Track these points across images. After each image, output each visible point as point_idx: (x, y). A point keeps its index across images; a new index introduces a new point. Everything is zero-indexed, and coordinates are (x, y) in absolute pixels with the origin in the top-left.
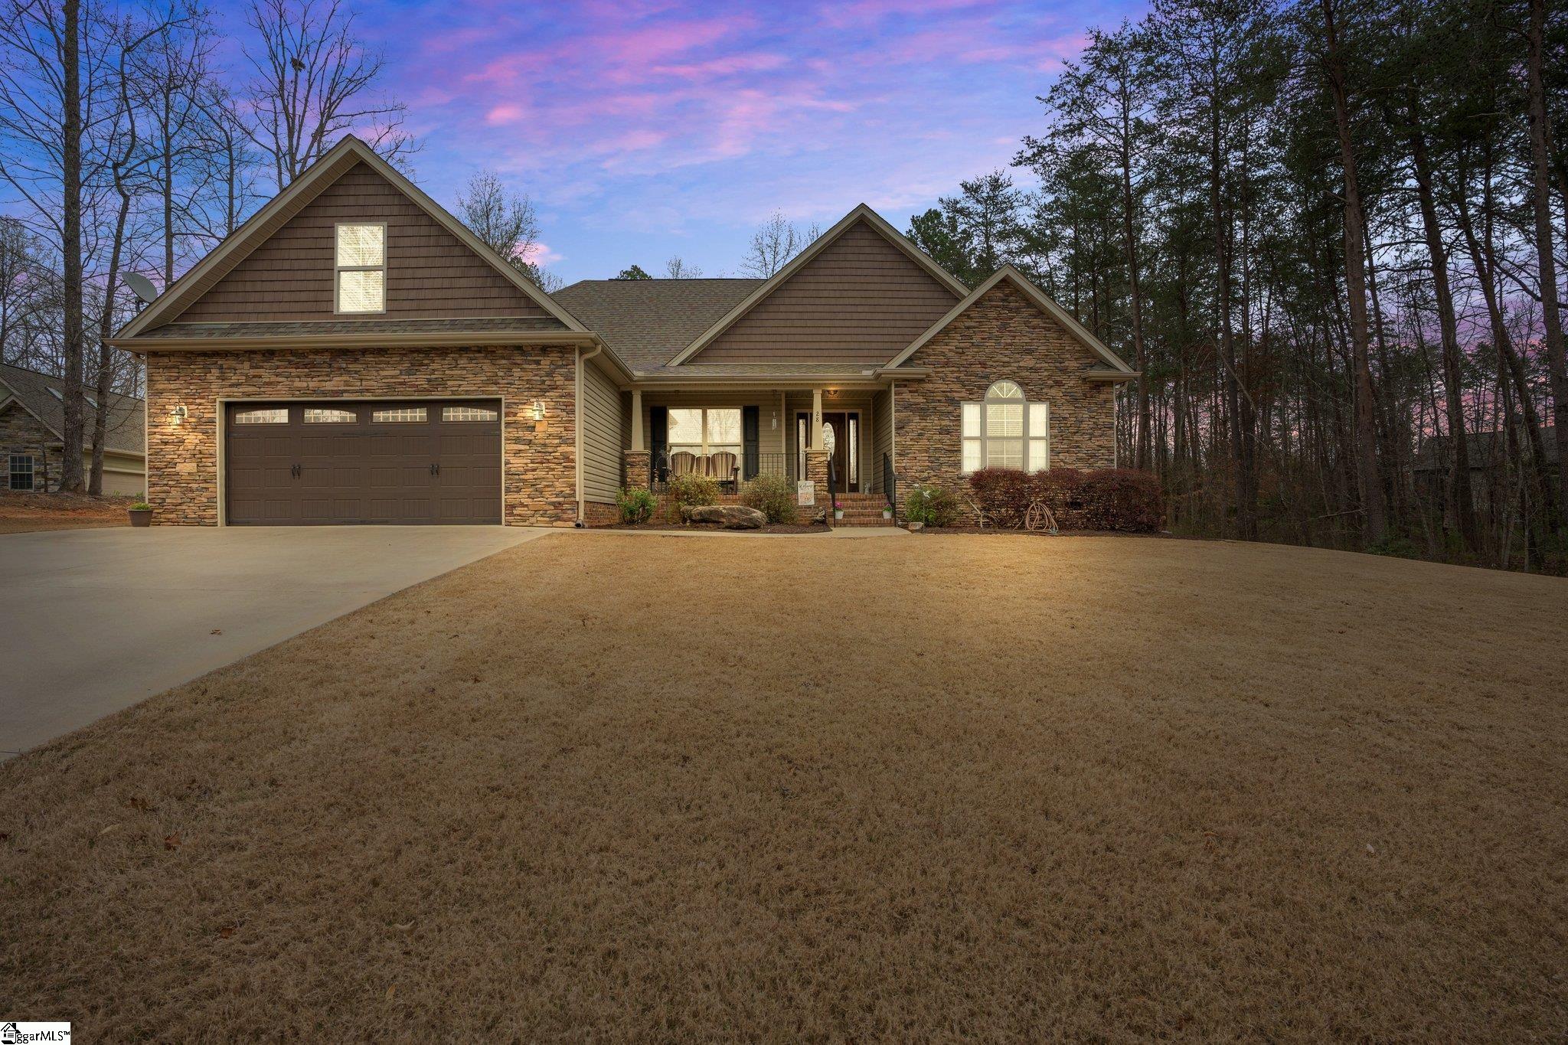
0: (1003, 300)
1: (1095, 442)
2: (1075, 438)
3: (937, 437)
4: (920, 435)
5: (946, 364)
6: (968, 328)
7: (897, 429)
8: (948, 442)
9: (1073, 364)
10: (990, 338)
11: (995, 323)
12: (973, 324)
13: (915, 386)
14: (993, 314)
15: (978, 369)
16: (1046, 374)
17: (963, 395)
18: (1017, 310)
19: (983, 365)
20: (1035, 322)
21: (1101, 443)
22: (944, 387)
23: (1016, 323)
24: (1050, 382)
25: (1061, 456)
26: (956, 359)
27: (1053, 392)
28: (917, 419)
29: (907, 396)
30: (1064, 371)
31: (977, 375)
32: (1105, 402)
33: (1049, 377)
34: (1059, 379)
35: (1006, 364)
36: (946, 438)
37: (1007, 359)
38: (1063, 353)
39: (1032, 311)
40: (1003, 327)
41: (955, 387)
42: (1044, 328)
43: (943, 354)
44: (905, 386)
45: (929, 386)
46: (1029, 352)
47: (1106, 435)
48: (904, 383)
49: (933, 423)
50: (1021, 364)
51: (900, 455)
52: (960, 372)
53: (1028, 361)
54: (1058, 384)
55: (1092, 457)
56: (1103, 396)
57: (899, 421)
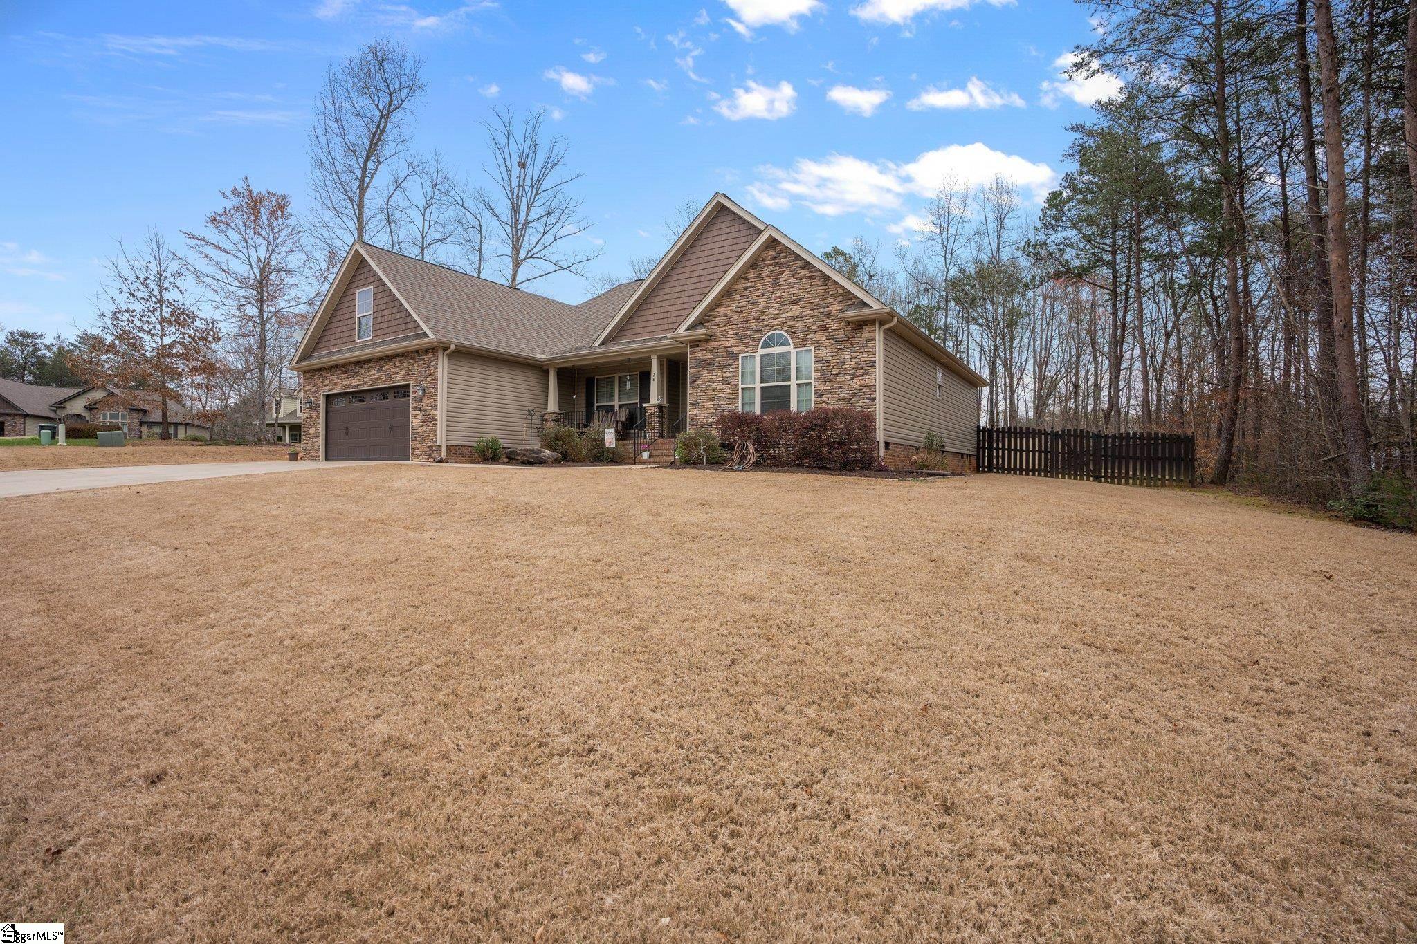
0: (774, 258)
1: (857, 382)
2: (838, 379)
3: (720, 387)
4: (708, 386)
5: (728, 324)
6: (746, 288)
7: (691, 383)
8: (728, 391)
9: (837, 307)
10: (763, 295)
11: (768, 280)
12: (749, 284)
13: (704, 345)
14: (765, 273)
15: (753, 324)
16: (811, 320)
17: (740, 348)
18: (787, 265)
19: (757, 319)
20: (803, 273)
21: (862, 382)
22: (726, 344)
23: (786, 277)
24: (814, 328)
25: (824, 398)
26: (735, 317)
27: (817, 337)
28: (705, 373)
29: (699, 354)
30: (828, 315)
31: (751, 329)
32: (867, 340)
33: (814, 323)
34: (822, 323)
35: (775, 316)
36: (726, 387)
37: (777, 312)
38: (827, 299)
39: (799, 263)
40: (775, 283)
41: (734, 342)
42: (810, 277)
43: (725, 314)
44: (697, 346)
45: (715, 344)
46: (796, 302)
47: (868, 374)
48: (696, 343)
49: (719, 374)
50: (789, 314)
51: (693, 404)
52: (738, 328)
53: (795, 311)
54: (823, 328)
55: (854, 397)
56: (865, 336)
57: (692, 376)
